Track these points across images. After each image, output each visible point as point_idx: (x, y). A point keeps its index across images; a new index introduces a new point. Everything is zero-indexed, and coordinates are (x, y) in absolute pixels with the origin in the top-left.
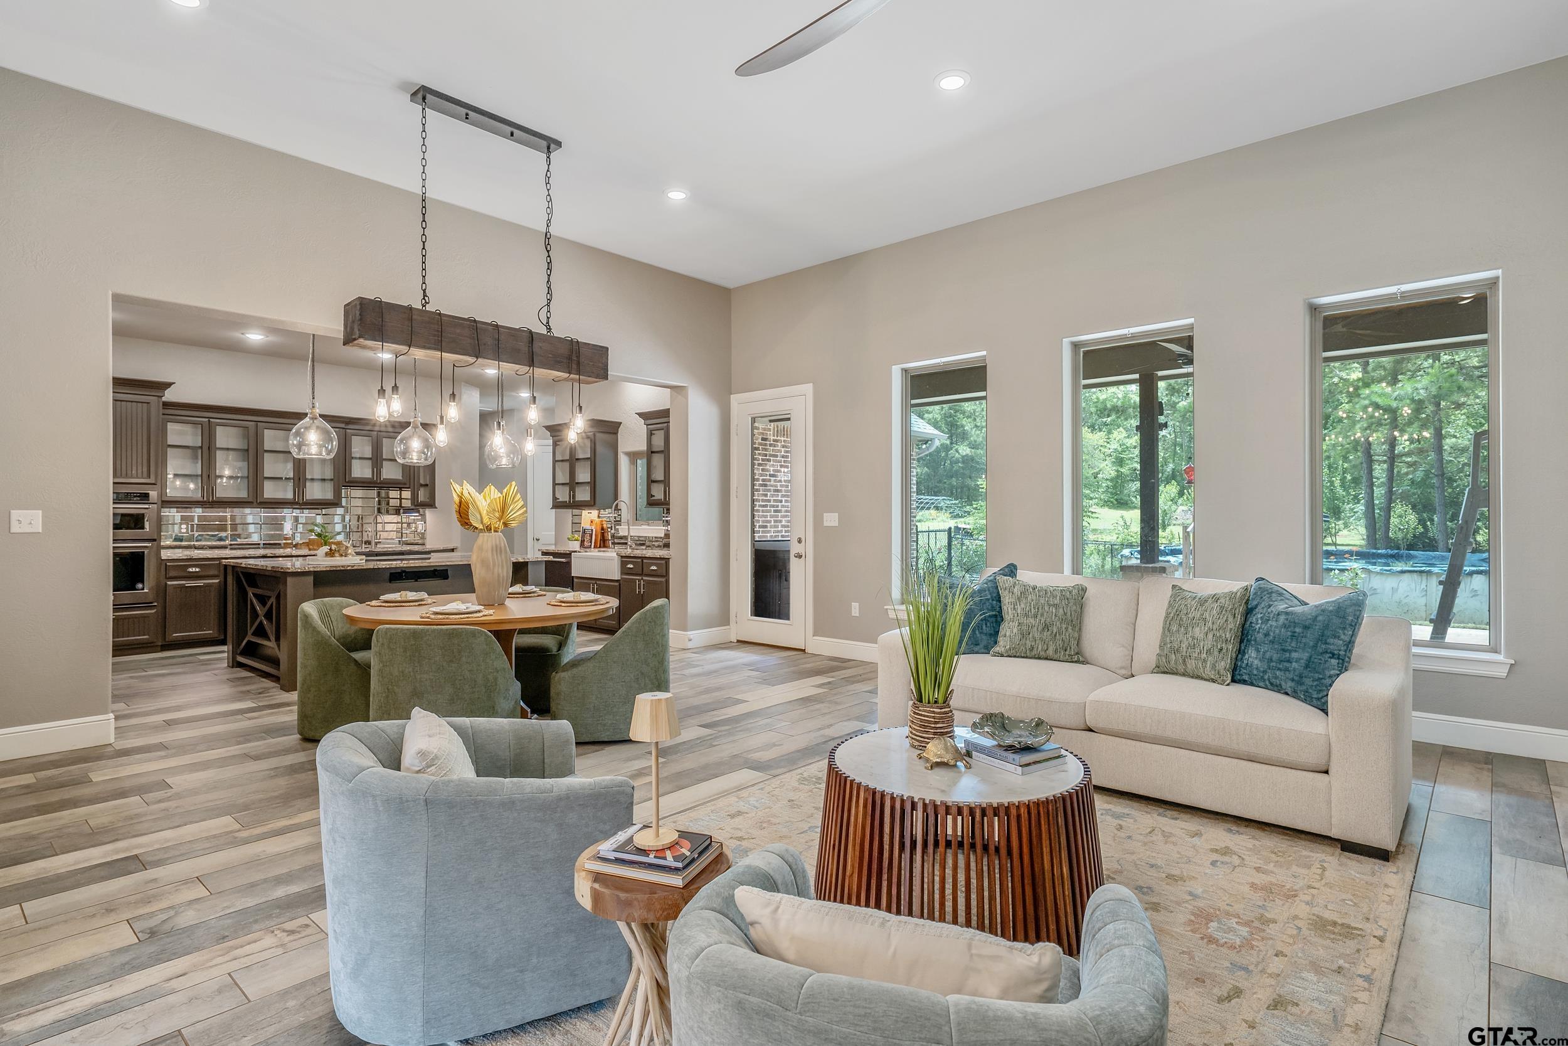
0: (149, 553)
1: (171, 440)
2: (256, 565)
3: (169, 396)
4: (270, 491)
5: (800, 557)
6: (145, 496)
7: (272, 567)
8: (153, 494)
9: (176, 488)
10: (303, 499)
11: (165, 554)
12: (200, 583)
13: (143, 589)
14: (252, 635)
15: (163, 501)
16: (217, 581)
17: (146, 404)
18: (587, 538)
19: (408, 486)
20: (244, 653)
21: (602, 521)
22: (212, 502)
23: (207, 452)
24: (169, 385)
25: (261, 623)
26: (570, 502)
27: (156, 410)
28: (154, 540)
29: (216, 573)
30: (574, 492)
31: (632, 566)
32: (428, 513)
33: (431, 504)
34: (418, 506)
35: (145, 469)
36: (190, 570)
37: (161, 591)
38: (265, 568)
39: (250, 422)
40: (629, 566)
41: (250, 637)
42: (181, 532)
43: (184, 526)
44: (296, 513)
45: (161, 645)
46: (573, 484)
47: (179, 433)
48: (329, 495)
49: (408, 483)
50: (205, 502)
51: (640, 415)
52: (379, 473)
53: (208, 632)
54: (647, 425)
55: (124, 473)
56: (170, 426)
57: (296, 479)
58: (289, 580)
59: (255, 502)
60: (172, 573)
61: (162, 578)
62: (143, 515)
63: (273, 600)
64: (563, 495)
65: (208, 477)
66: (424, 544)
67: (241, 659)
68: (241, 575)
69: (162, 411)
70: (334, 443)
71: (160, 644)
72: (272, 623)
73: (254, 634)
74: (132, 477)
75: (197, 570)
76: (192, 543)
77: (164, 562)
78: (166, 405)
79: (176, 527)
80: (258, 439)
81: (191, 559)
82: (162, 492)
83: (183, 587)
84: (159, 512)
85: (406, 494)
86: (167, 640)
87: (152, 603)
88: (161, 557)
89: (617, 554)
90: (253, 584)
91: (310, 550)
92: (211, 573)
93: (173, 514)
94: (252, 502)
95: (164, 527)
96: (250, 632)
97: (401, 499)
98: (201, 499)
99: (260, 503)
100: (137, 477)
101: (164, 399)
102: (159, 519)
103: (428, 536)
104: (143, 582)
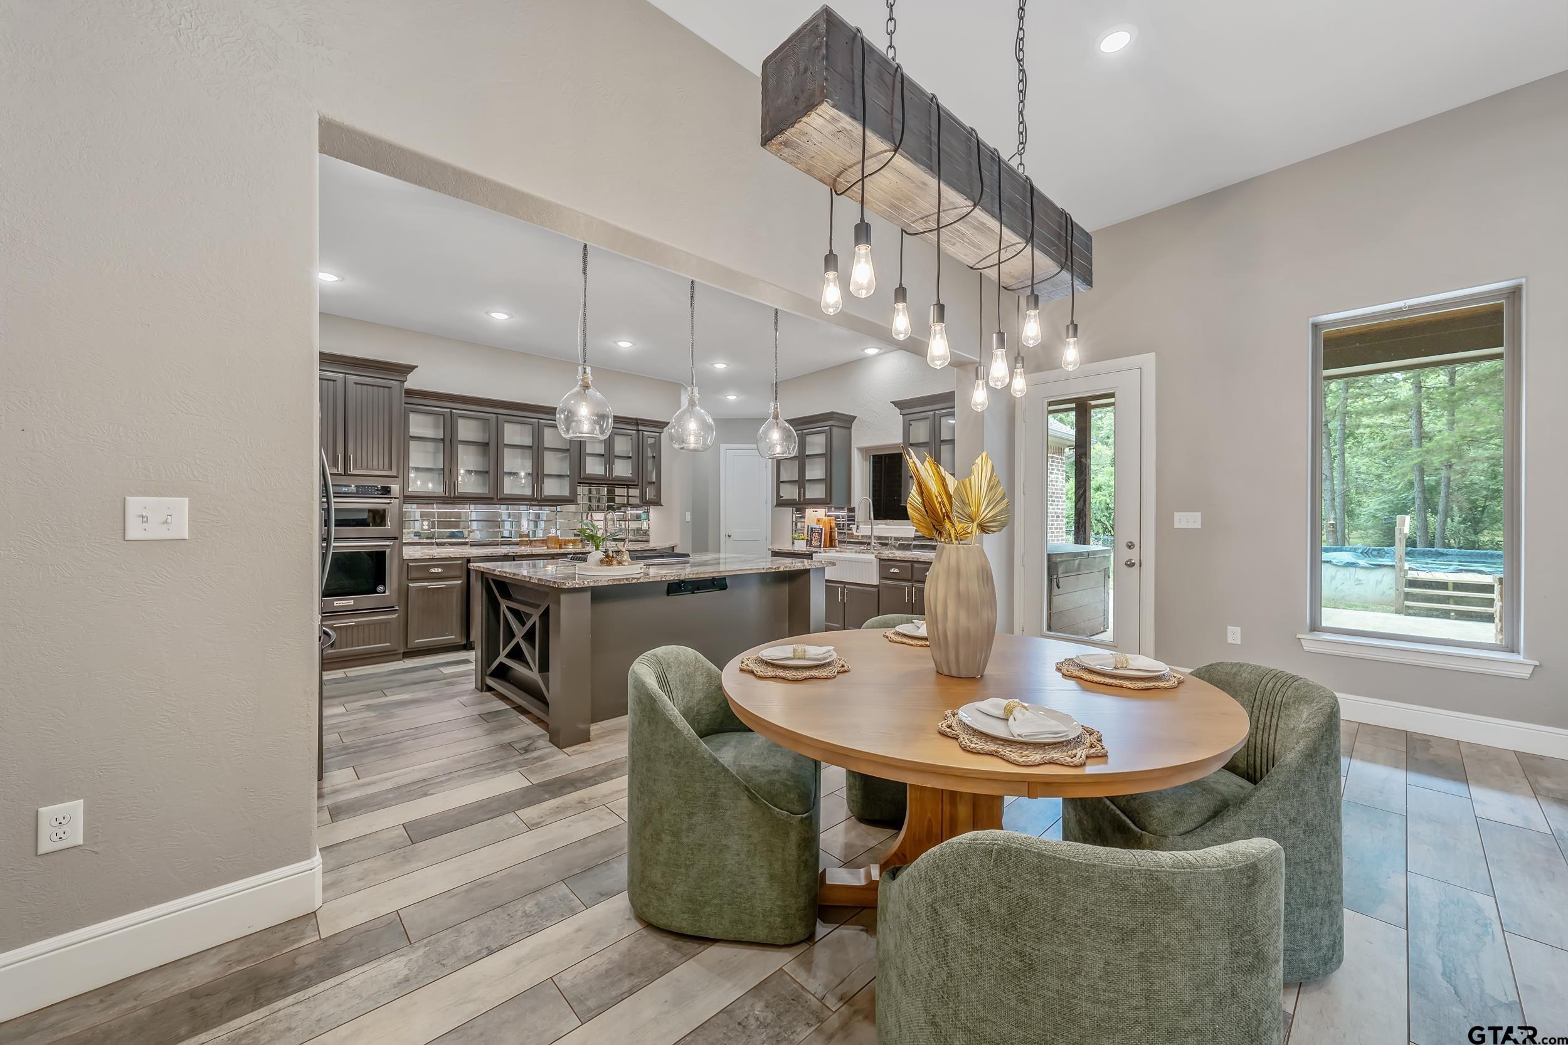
0: (391, 552)
1: (414, 431)
2: (514, 574)
3: (412, 382)
4: (510, 487)
5: (1131, 565)
6: (386, 491)
7: (539, 580)
8: (395, 488)
9: (419, 484)
10: (541, 495)
11: (409, 553)
12: (442, 584)
13: (384, 592)
14: (506, 656)
15: (404, 496)
16: (460, 582)
17: (387, 389)
18: (816, 536)
19: (636, 483)
20: (494, 675)
21: (830, 520)
22: (454, 497)
23: (448, 444)
24: (412, 368)
25: (518, 644)
26: (799, 499)
27: (398, 397)
28: (396, 538)
29: (458, 573)
30: (804, 490)
31: (896, 571)
32: (653, 511)
33: (657, 503)
34: (646, 503)
35: (387, 461)
36: (433, 570)
37: (404, 594)
38: (528, 579)
39: (490, 413)
40: (892, 570)
41: (502, 658)
42: (423, 529)
43: (426, 523)
44: (534, 511)
45: (404, 653)
46: (801, 482)
47: (420, 425)
48: (566, 493)
49: (637, 481)
50: (447, 497)
51: (896, 404)
52: (611, 470)
53: (451, 638)
54: (903, 415)
55: (364, 464)
56: (412, 416)
57: (535, 475)
58: (564, 598)
59: (495, 498)
60: (413, 575)
61: (405, 581)
62: (384, 510)
63: (535, 618)
64: (790, 492)
65: (448, 472)
66: (648, 541)
67: (490, 682)
68: (491, 582)
69: (404, 400)
70: (610, 421)
71: (402, 652)
72: (534, 648)
73: (508, 656)
74: (373, 469)
75: (440, 570)
76: (434, 541)
77: (406, 562)
78: (409, 393)
79: (417, 524)
80: (499, 433)
81: (433, 559)
82: (403, 488)
83: (425, 589)
84: (401, 508)
85: (634, 492)
86: (408, 647)
87: (393, 607)
88: (403, 557)
89: (876, 556)
90: (507, 595)
91: (548, 548)
92: (453, 573)
93: (414, 510)
94: (492, 499)
95: (406, 524)
96: (503, 653)
97: (628, 496)
98: (443, 495)
99: (501, 499)
100: (378, 469)
101: (407, 385)
102: (402, 515)
103: (652, 533)
104: (384, 585)
